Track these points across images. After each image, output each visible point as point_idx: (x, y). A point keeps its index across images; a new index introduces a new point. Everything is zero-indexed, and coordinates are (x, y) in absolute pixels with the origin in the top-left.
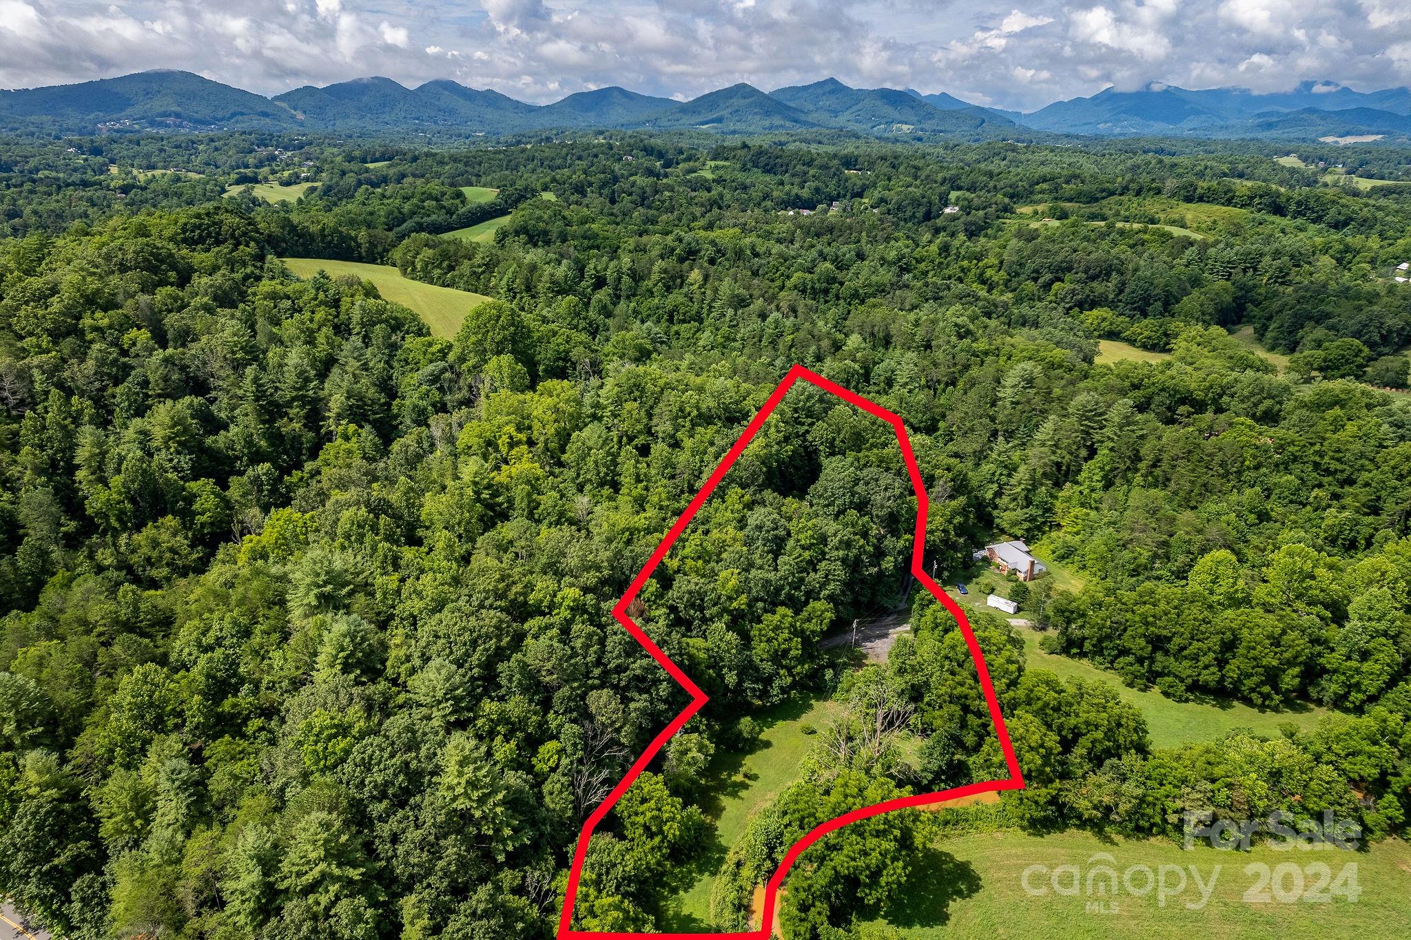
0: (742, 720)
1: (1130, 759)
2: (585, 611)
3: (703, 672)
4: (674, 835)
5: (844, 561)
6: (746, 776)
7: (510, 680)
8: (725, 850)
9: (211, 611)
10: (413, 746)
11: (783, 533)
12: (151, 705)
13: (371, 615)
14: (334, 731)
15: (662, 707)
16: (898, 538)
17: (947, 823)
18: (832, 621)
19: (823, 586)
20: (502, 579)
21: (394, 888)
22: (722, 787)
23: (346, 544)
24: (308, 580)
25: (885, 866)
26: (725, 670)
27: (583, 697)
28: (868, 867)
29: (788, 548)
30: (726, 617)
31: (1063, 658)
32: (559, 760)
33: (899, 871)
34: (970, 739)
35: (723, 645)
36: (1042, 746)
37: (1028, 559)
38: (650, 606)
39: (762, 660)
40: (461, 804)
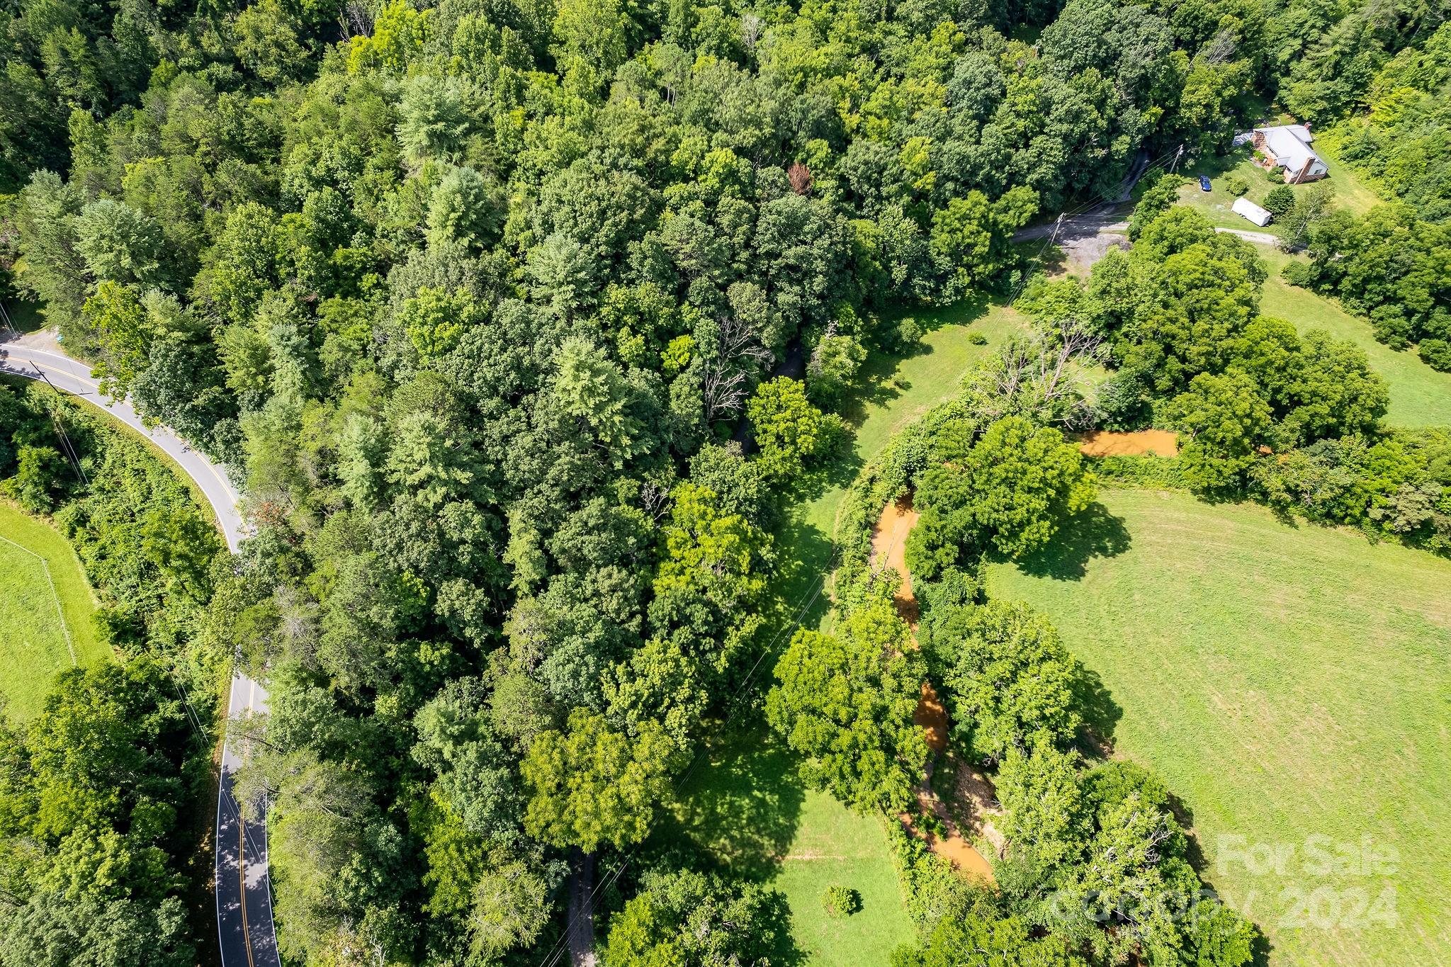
0: (904, 321)
1: (1352, 443)
2: (737, 181)
3: (867, 265)
4: (807, 448)
5: (1066, 137)
6: (897, 384)
7: (641, 264)
8: (860, 463)
9: (320, 134)
10: (527, 339)
11: (997, 92)
12: (261, 250)
13: (489, 162)
14: (441, 315)
15: (814, 302)
16: (1143, 110)
17: (1110, 473)
18: (1033, 215)
19: (1032, 167)
20: (642, 129)
21: (505, 491)
22: (869, 392)
23: (464, 63)
24: (416, 114)
25: (1029, 522)
26: (894, 263)
27: (723, 288)
28: (1010, 521)
29: (999, 113)
30: (906, 199)
31: (1308, 293)
32: (691, 358)
33: (1043, 531)
34: (1163, 383)
35: (896, 234)
36: (1249, 416)
37: (1307, 154)
38: (817, 175)
39: (939, 254)
40: (576, 410)
